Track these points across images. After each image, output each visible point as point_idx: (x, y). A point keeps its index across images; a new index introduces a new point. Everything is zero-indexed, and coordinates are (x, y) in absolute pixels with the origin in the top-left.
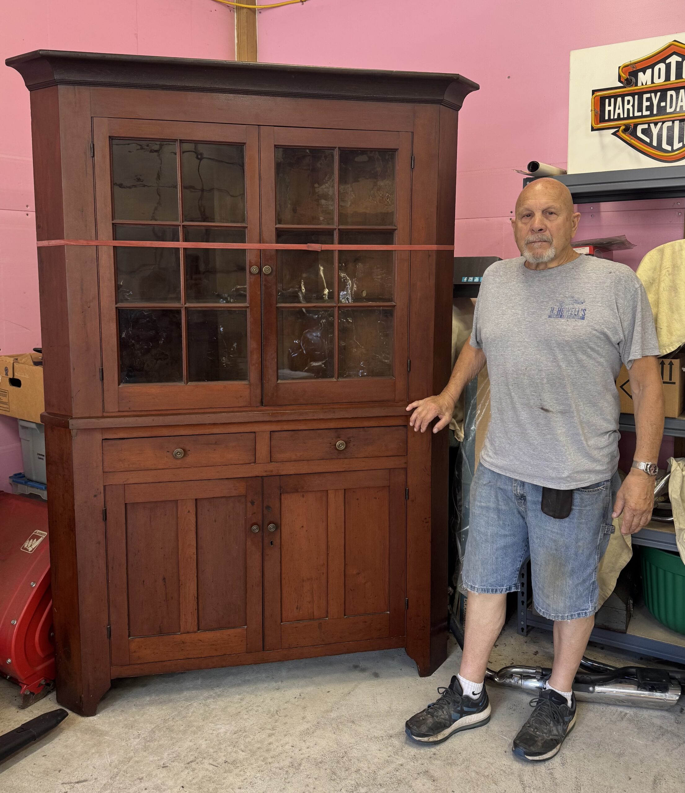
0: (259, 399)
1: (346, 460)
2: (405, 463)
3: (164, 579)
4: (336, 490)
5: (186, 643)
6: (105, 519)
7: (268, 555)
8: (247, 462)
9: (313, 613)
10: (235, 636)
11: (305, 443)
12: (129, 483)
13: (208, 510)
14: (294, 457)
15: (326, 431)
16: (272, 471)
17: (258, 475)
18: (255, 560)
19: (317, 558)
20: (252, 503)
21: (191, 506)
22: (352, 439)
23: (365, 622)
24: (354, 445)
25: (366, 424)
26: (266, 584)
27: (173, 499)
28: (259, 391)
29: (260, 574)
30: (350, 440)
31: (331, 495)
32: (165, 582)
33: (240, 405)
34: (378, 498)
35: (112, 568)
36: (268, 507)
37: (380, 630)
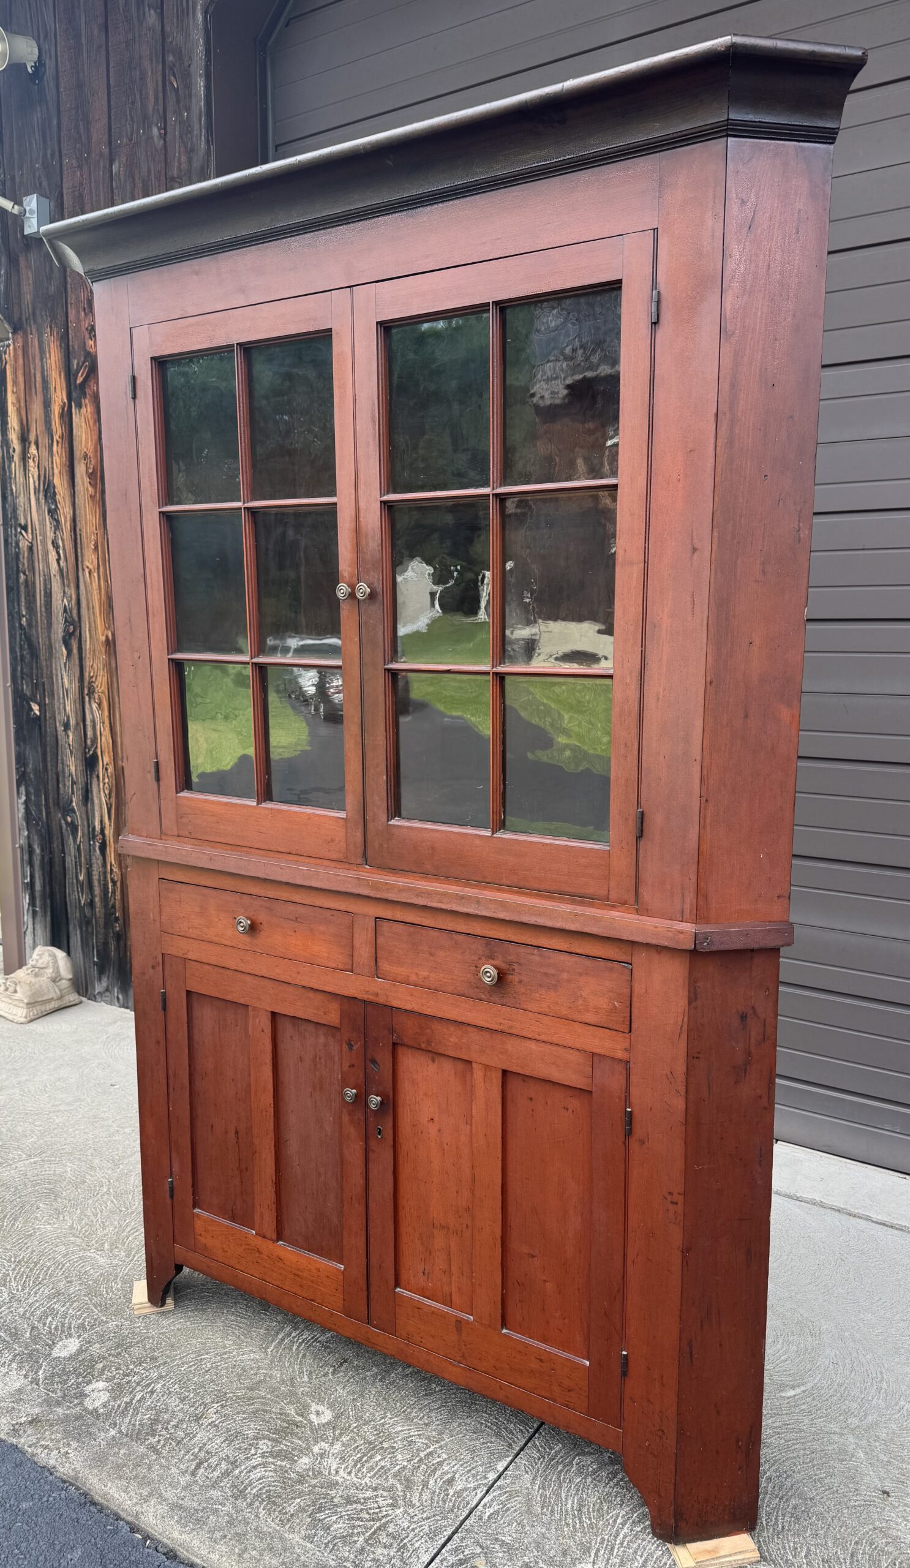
0: (360, 851)
1: (504, 1008)
2: (626, 1049)
3: (237, 1132)
4: (487, 1068)
5: (262, 1253)
6: (164, 1009)
7: (374, 1151)
8: (340, 966)
9: (451, 1295)
10: (328, 1277)
11: (431, 955)
12: (190, 957)
13: (291, 1037)
14: (413, 978)
15: (470, 939)
16: (377, 995)
17: (356, 995)
18: (354, 1152)
19: (457, 1192)
20: (350, 1046)
21: (265, 1022)
22: (516, 966)
23: (541, 1360)
24: (520, 982)
25: (543, 941)
26: (372, 1205)
27: (242, 1001)
28: (359, 835)
29: (362, 1182)
30: (514, 970)
31: (478, 1073)
32: (238, 1138)
33: (332, 858)
34: (570, 1111)
35: (174, 1089)
36: (374, 1061)
37: (569, 1391)
